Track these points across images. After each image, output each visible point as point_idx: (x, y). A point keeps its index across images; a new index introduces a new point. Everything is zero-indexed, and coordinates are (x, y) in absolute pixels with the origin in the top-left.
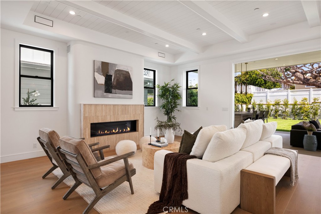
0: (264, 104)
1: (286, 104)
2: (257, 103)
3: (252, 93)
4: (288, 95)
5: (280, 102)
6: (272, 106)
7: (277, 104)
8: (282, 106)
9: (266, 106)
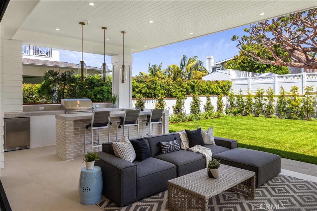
0: (244, 96)
1: (271, 96)
2: (235, 94)
3: (230, 80)
4: (274, 82)
5: (264, 92)
6: (253, 98)
7: (260, 95)
8: (266, 98)
9: (247, 98)
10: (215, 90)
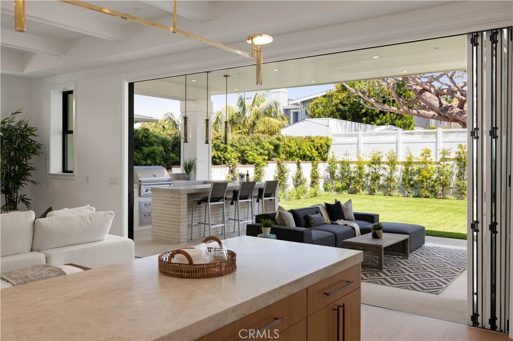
0: (352, 162)
1: (392, 163)
2: (339, 159)
3: (330, 137)
4: (397, 141)
5: (382, 156)
6: (365, 166)
7: (376, 162)
8: (386, 166)
9: (356, 166)
10: (308, 153)
